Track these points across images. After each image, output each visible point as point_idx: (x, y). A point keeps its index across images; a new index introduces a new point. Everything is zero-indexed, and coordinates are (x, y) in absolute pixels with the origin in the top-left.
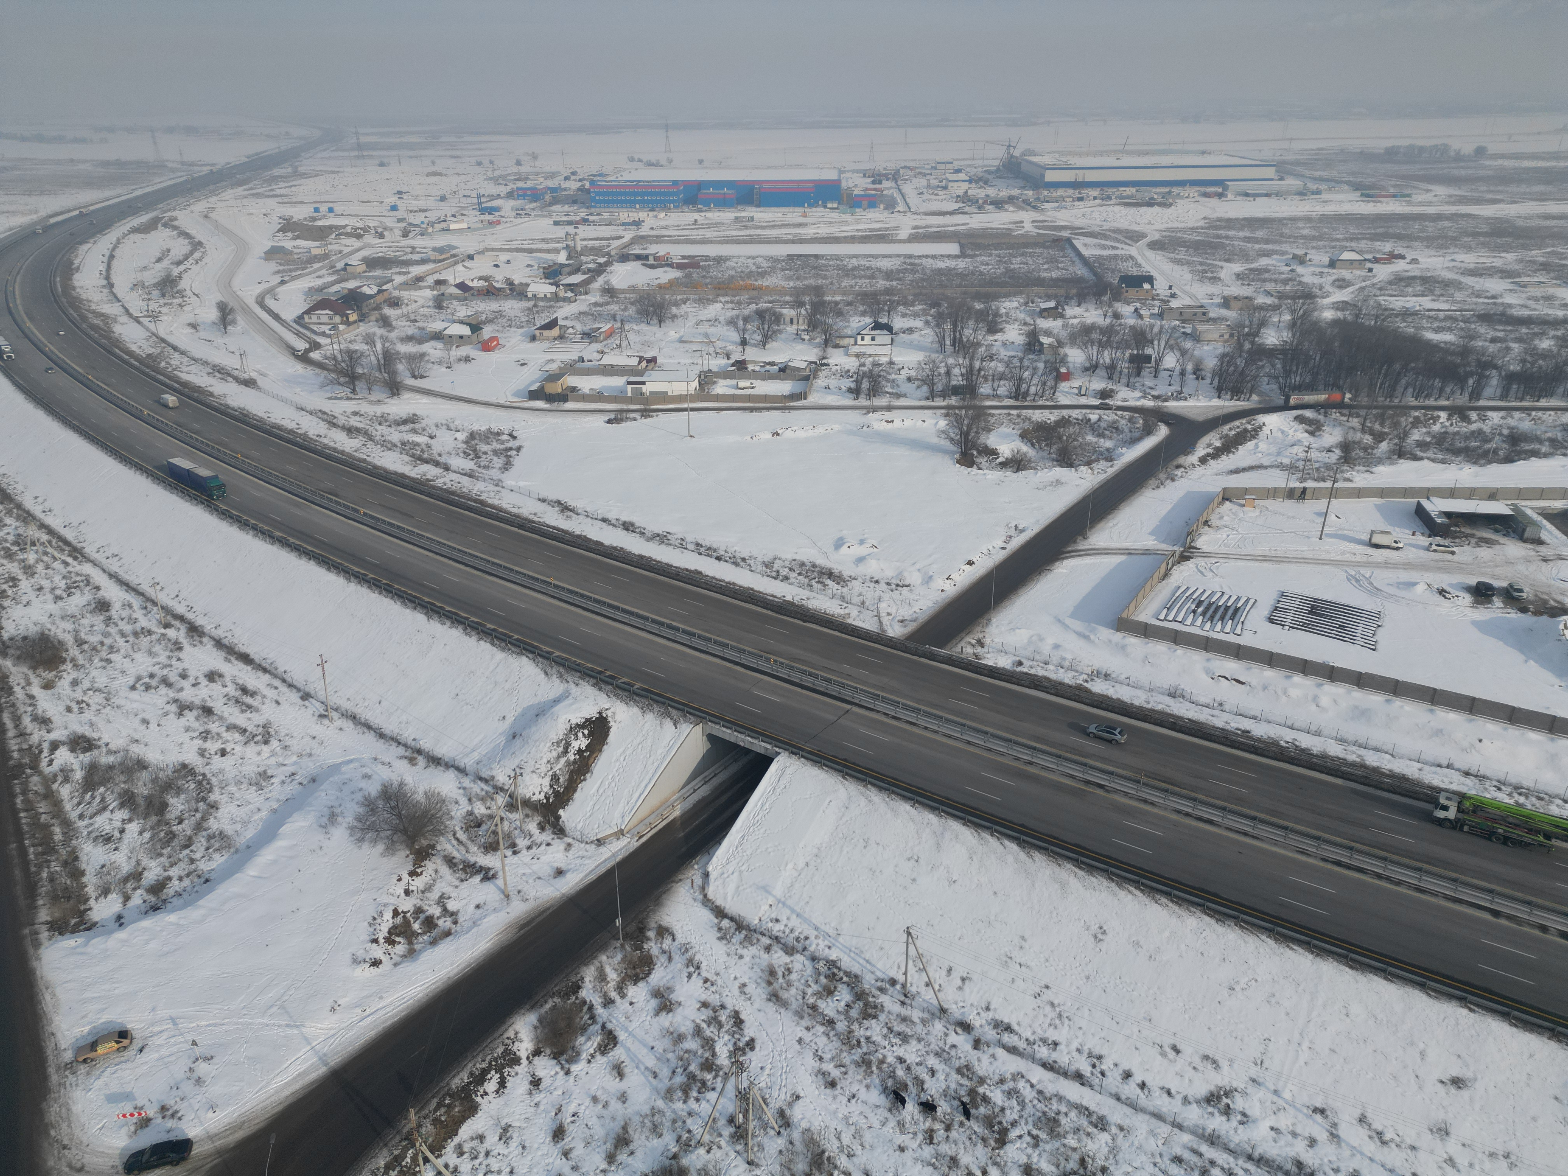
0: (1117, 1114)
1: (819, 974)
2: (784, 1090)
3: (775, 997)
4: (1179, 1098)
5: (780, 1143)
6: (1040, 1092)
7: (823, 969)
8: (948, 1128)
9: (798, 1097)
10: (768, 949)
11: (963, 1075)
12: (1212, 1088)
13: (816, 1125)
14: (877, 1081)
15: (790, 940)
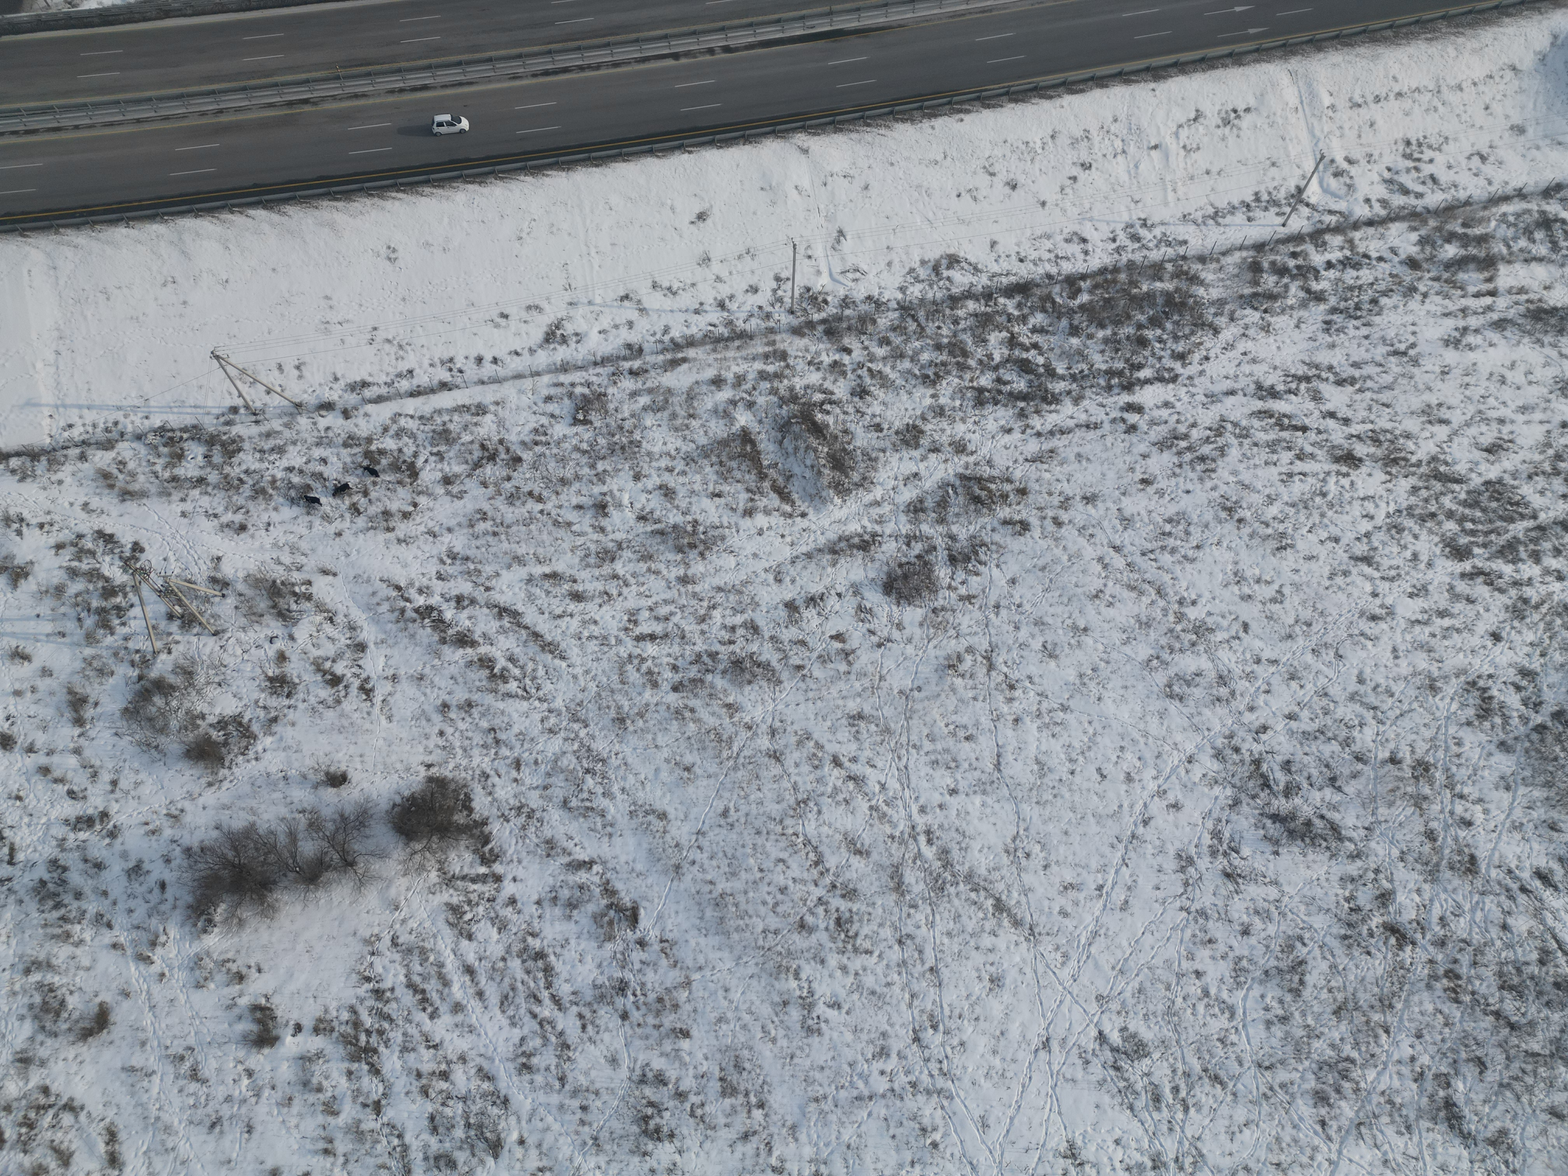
0: (487, 395)
1: (156, 447)
2: (201, 562)
3: (126, 495)
4: (526, 352)
5: (231, 601)
6: (421, 418)
7: (157, 440)
8: (366, 494)
9: (219, 559)
10: (83, 457)
11: (351, 446)
12: (545, 329)
13: (252, 567)
14: (281, 500)
15: (100, 435)
